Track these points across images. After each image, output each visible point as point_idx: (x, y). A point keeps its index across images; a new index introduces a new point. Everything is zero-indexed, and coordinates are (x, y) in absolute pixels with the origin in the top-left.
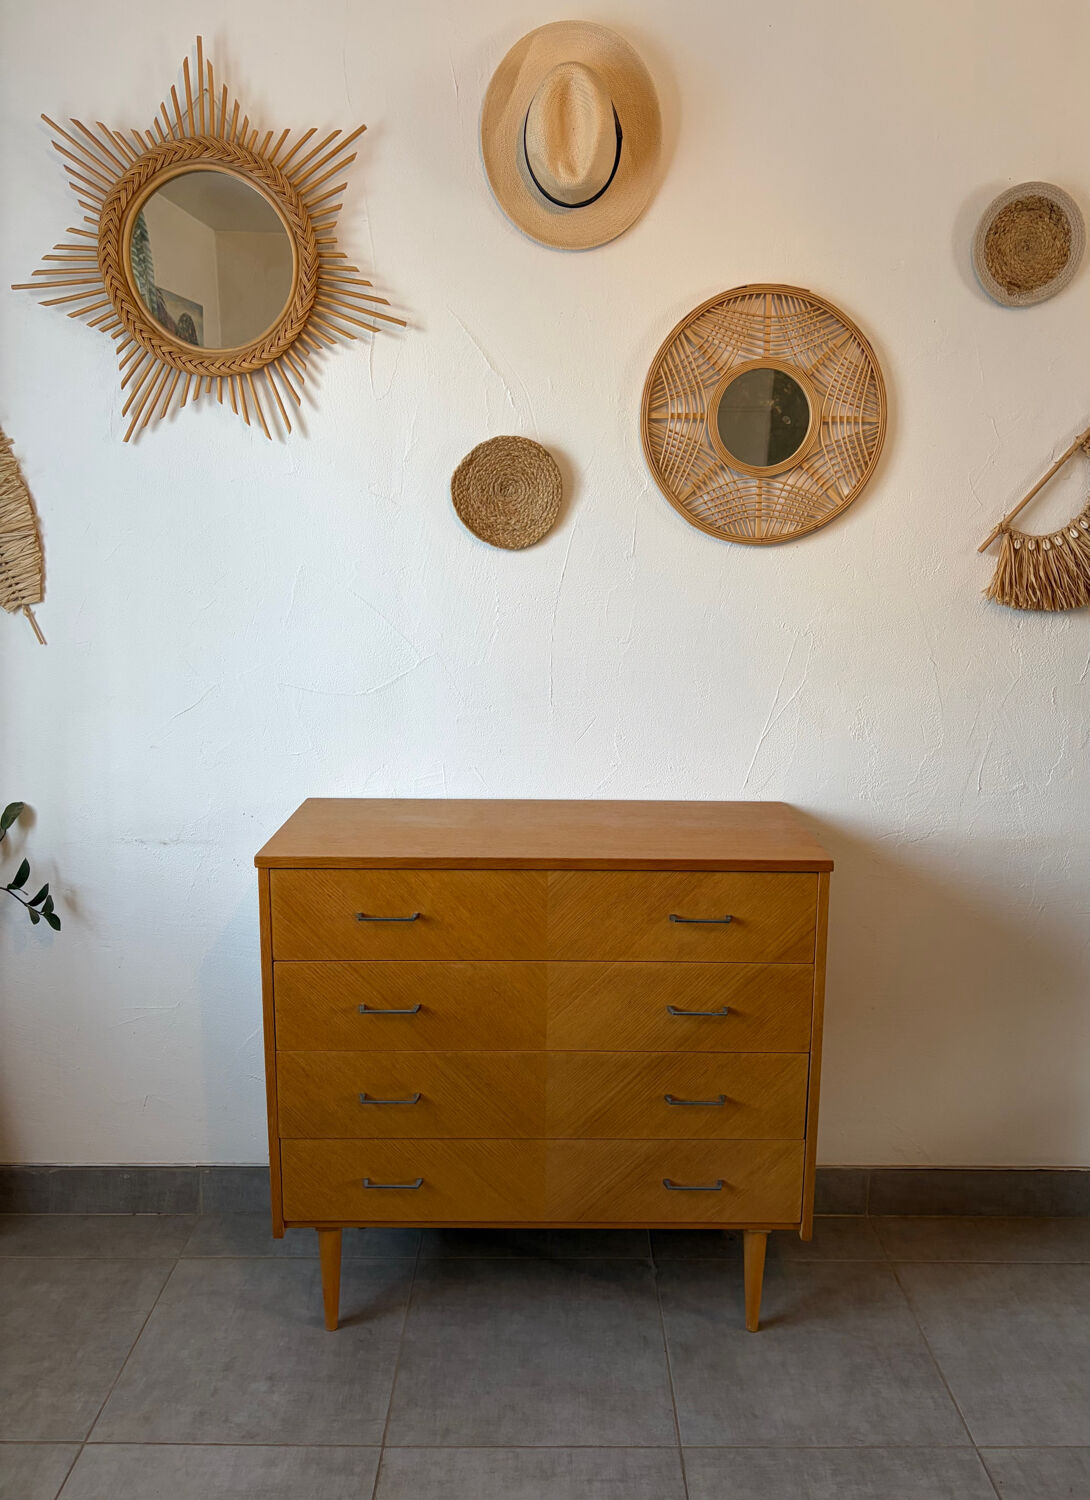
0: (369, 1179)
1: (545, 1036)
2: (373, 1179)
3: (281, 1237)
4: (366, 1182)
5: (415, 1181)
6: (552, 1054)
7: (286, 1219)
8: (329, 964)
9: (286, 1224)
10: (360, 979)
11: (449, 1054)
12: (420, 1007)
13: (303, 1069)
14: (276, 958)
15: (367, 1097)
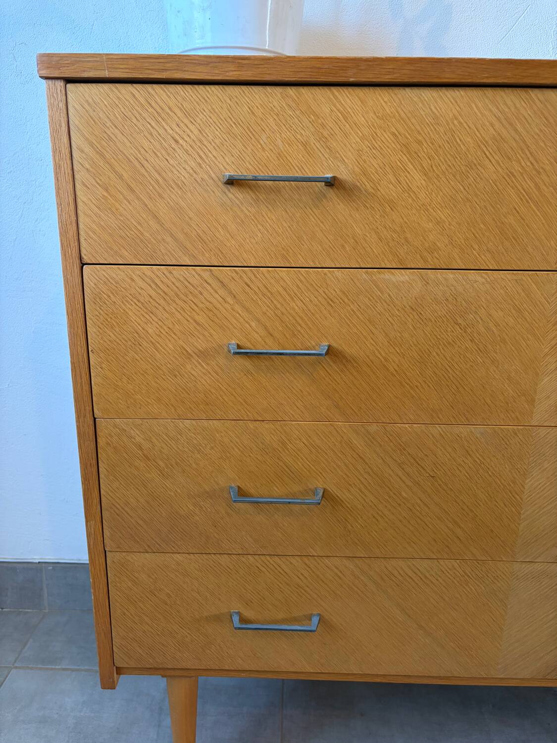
0: (239, 613)
1: (533, 400)
2: (248, 614)
3: (113, 687)
4: (236, 619)
5: (309, 618)
6: (543, 432)
7: (118, 664)
8: (176, 271)
9: (119, 671)
10: (229, 299)
11: (373, 428)
12: (330, 351)
13: (140, 447)
14: (86, 259)
15: (241, 492)
